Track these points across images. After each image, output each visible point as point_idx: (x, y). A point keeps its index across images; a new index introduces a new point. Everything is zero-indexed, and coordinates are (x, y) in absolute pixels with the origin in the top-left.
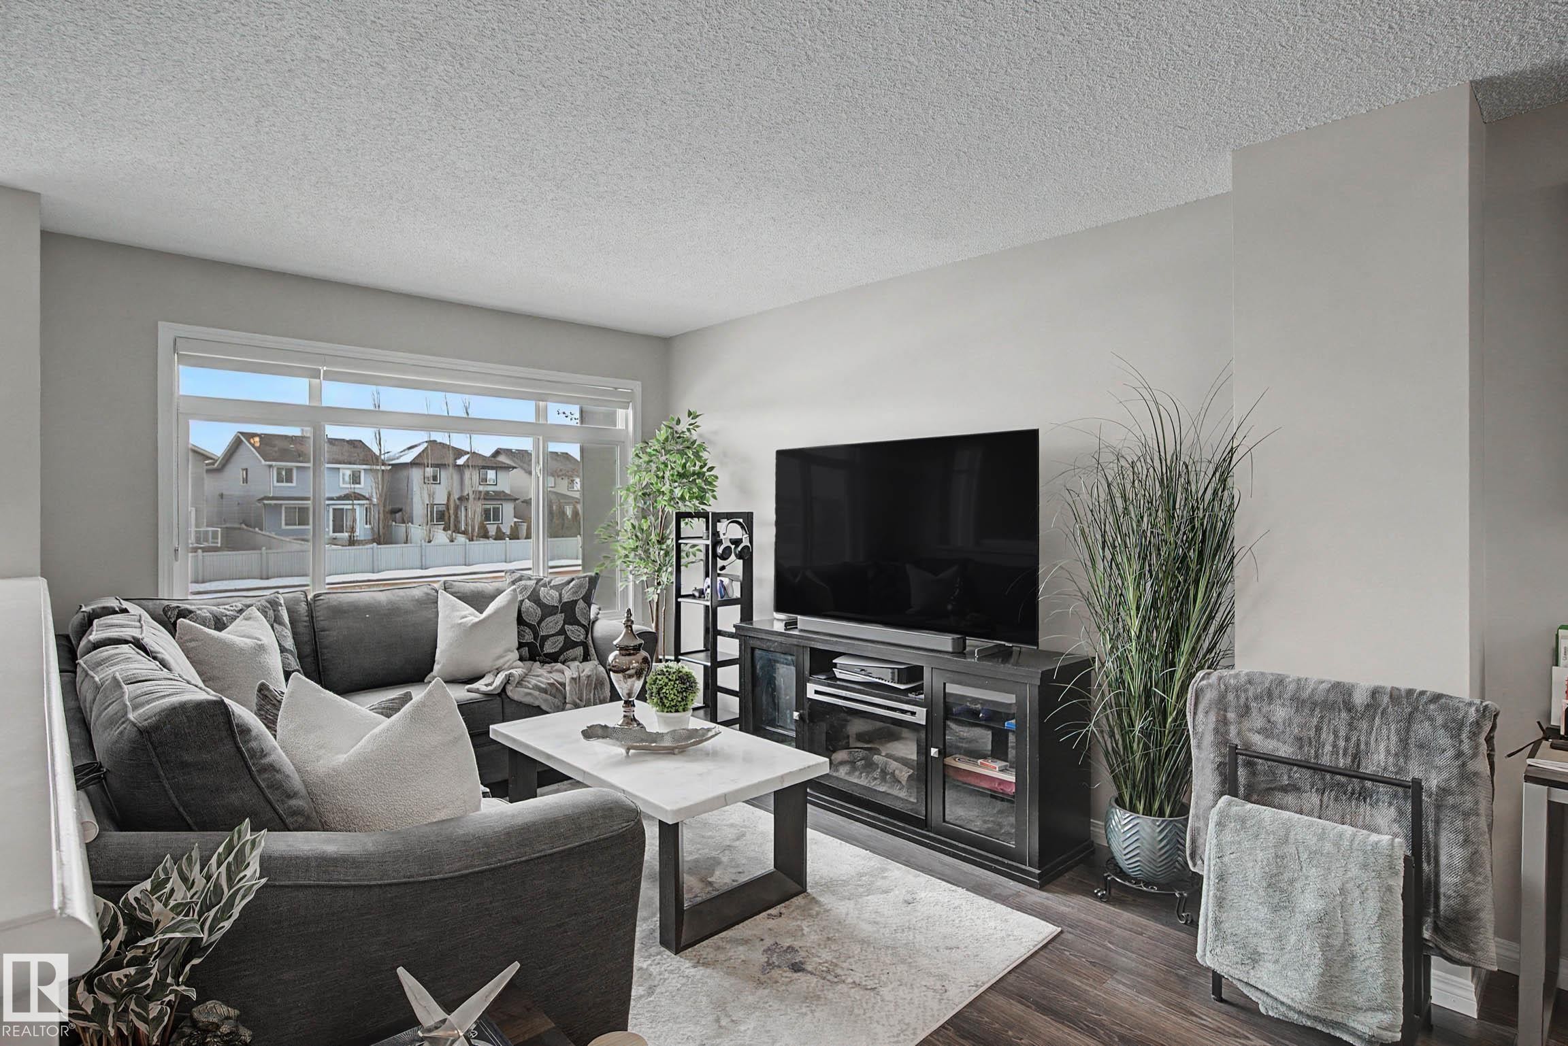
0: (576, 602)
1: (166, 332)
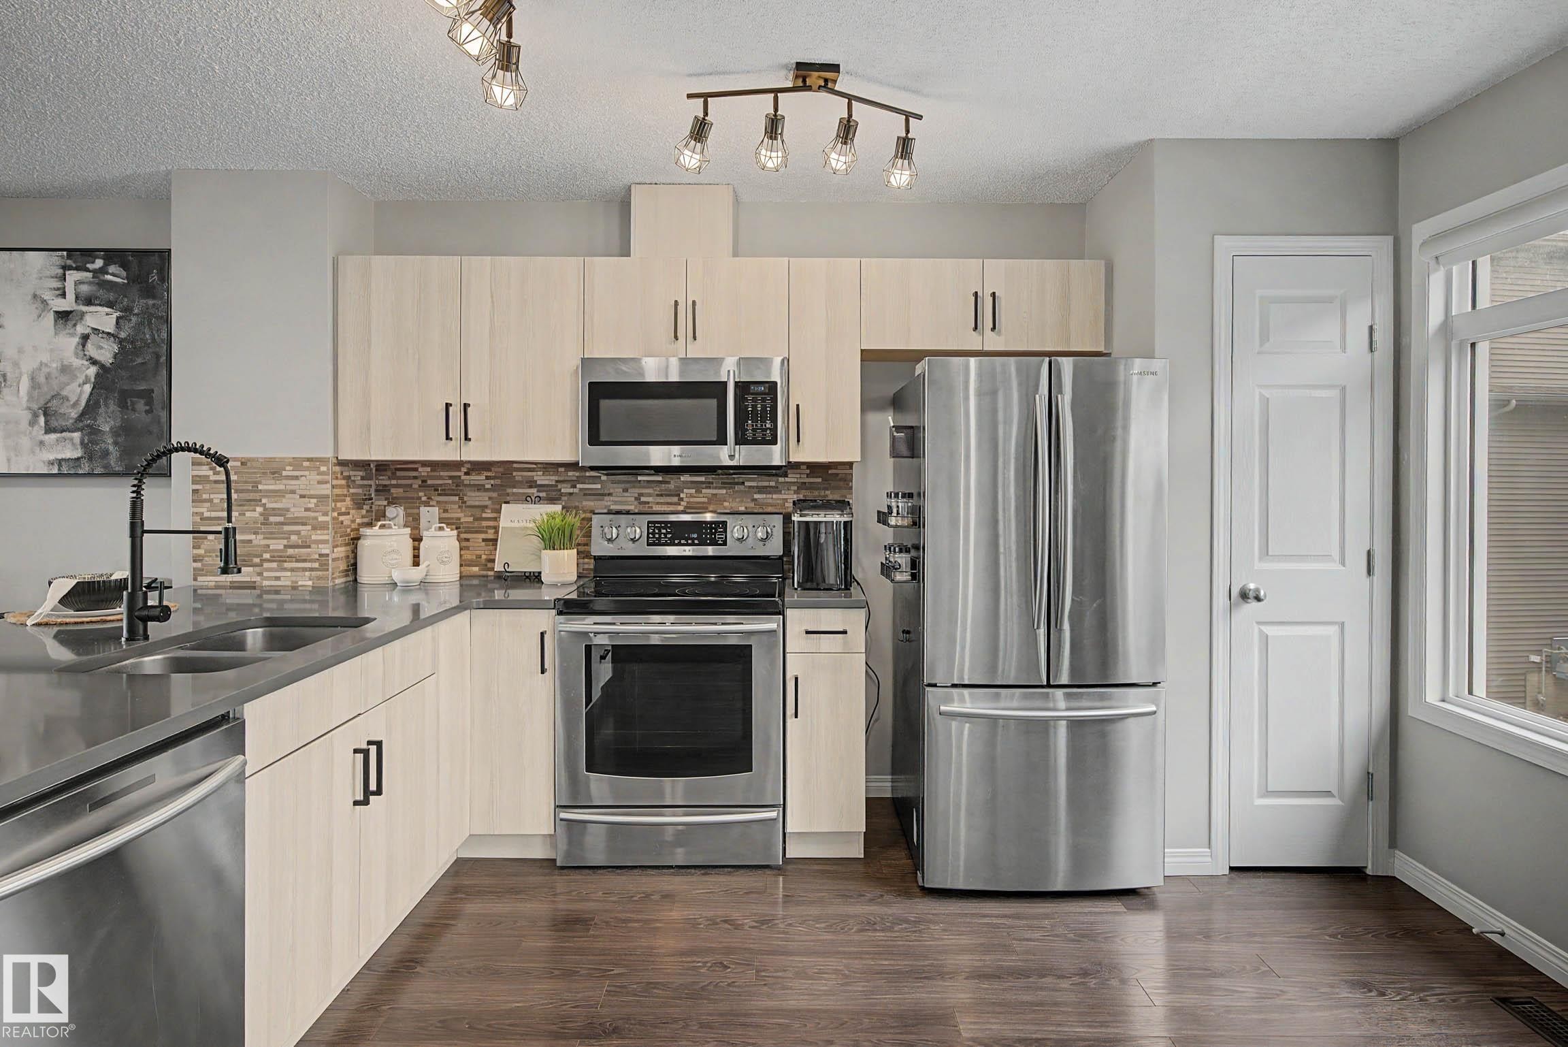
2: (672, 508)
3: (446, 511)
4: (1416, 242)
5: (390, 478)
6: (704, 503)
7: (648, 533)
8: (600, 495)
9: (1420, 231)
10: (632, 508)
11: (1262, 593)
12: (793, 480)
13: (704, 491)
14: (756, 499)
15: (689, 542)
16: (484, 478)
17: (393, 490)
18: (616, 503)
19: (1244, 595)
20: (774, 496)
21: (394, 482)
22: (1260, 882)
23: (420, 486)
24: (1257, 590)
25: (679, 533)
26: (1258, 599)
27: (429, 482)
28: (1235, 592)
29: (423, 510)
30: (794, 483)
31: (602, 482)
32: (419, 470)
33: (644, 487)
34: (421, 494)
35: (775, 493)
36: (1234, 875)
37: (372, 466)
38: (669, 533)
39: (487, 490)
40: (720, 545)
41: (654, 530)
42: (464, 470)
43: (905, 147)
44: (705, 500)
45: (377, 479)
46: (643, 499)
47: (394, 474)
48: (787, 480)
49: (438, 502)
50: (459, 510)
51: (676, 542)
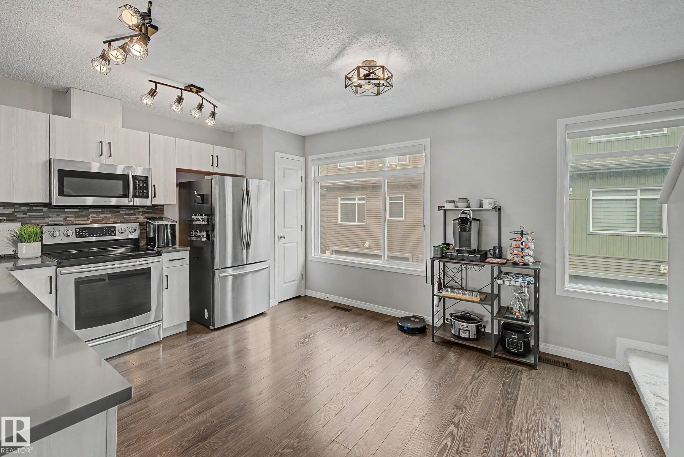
2: (84, 222)
4: (310, 160)
6: (101, 220)
7: (76, 233)
8: (43, 217)
9: (310, 158)
10: (62, 223)
11: (285, 236)
12: (140, 211)
13: (100, 215)
14: (125, 218)
15: (98, 235)
18: (51, 221)
19: (281, 237)
20: (133, 217)
22: (284, 303)
24: (284, 236)
25: (92, 232)
26: (284, 238)
28: (279, 237)
30: (141, 212)
31: (43, 212)
33: (69, 214)
35: (133, 215)
36: (280, 304)
38: (87, 232)
40: (113, 235)
41: (79, 231)
43: (213, 114)
44: (102, 219)
46: (68, 219)
48: (138, 210)
51: (91, 235)
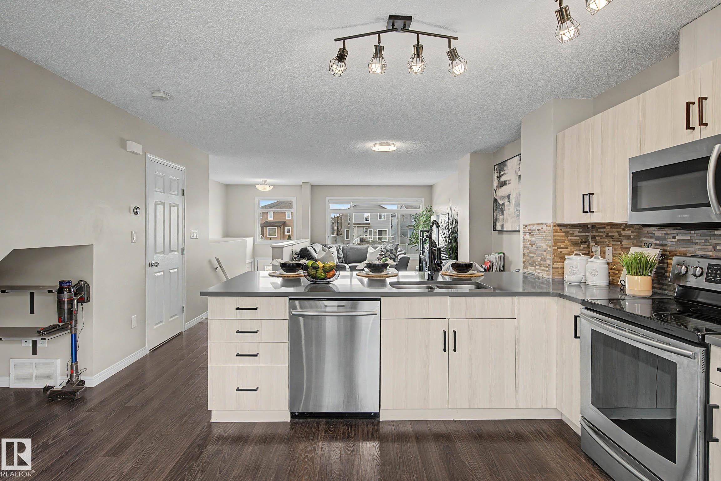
0: (393, 249)
1: (328, 199)
3: (615, 250)
5: (596, 232)
7: (707, 272)
16: (630, 232)
17: (597, 238)
21: (597, 234)
23: (606, 236)
27: (609, 234)
29: (607, 248)
32: (606, 228)
34: (606, 240)
37: (589, 226)
39: (632, 239)
41: (712, 271)
42: (622, 227)
45: (592, 232)
47: (597, 230)
49: (612, 244)
50: (620, 250)
